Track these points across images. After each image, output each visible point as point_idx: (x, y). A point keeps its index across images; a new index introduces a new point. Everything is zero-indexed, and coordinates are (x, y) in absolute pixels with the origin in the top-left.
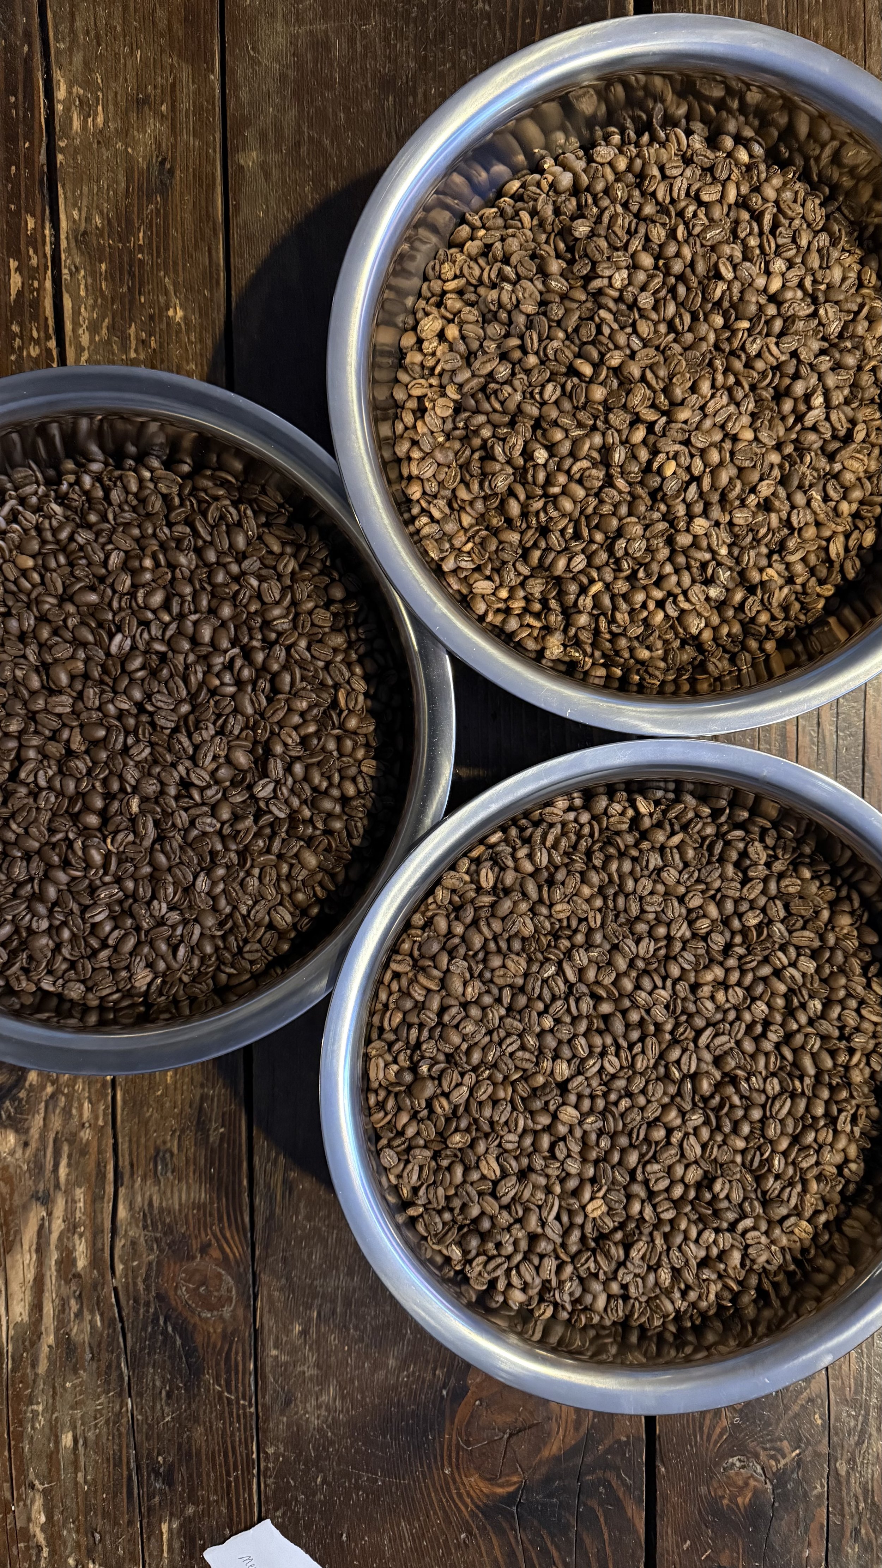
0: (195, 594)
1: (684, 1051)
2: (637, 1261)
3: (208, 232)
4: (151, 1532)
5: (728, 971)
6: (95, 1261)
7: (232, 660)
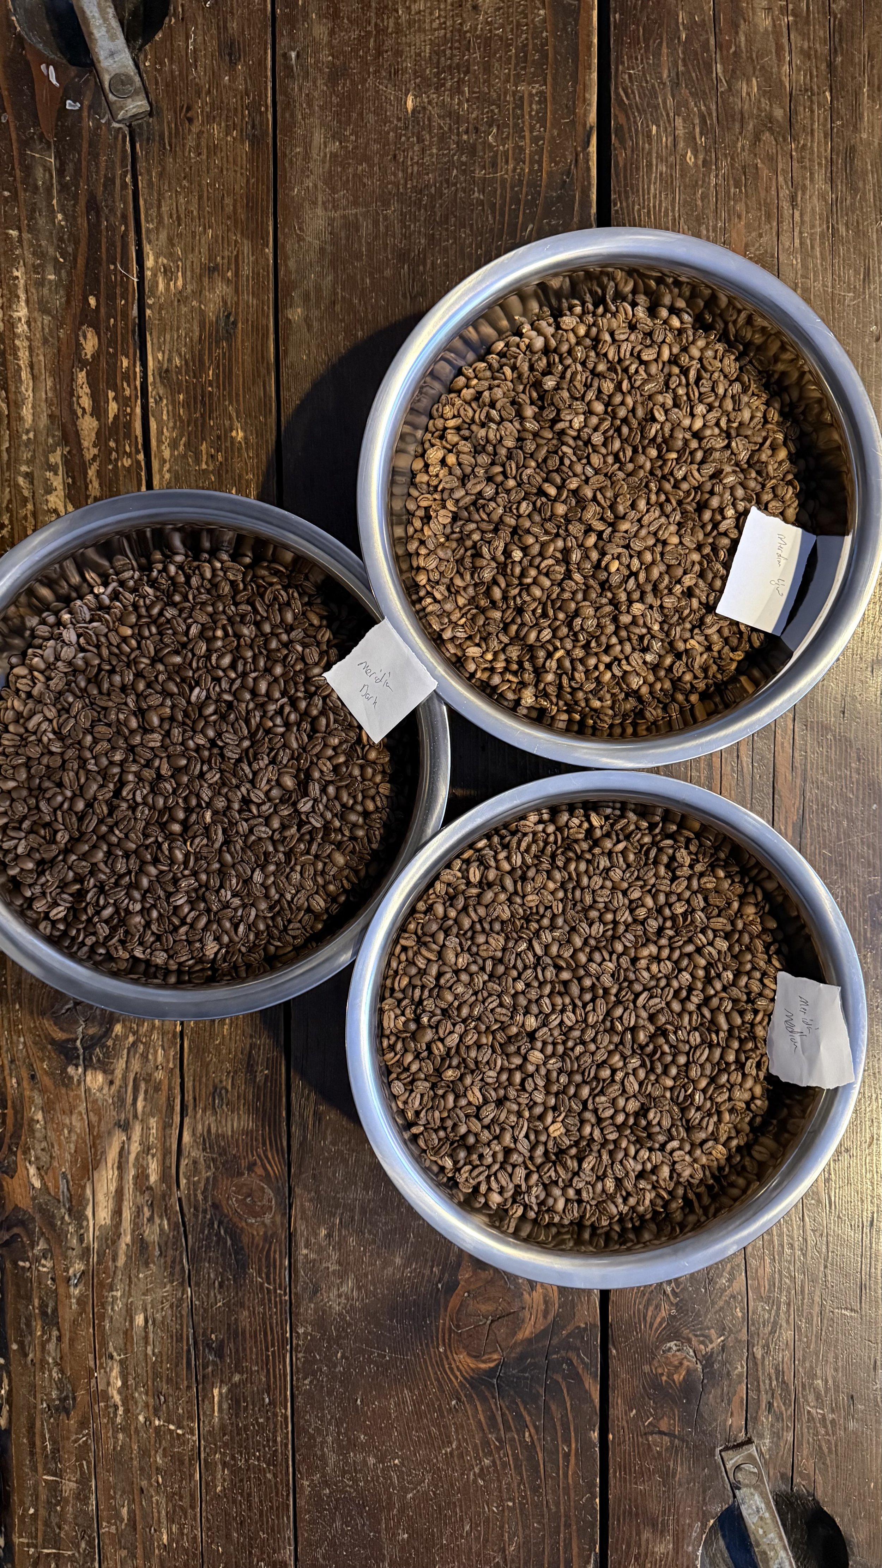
0: (255, 658)
1: (625, 1009)
2: (587, 1171)
3: (263, 371)
4: (204, 1396)
5: (660, 948)
6: (164, 1176)
7: (282, 707)
